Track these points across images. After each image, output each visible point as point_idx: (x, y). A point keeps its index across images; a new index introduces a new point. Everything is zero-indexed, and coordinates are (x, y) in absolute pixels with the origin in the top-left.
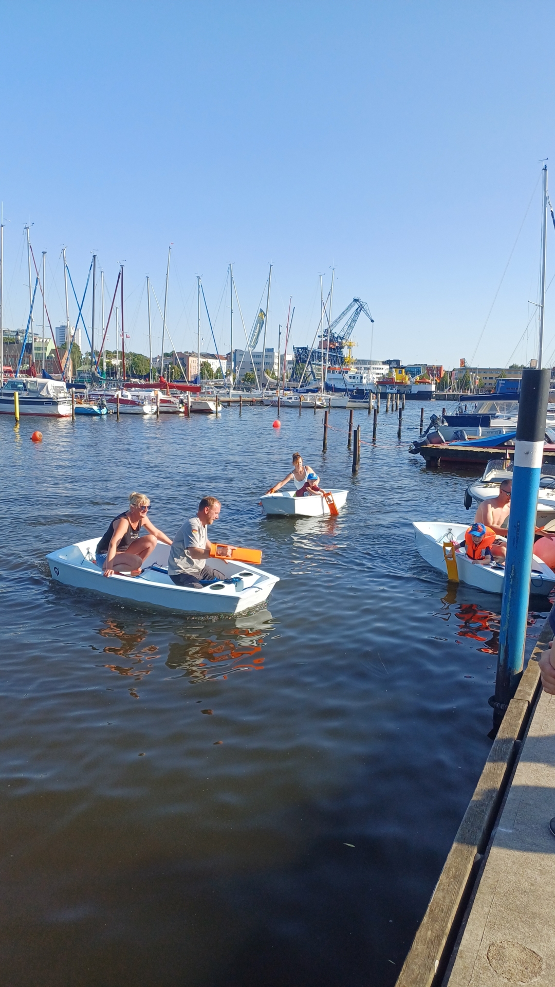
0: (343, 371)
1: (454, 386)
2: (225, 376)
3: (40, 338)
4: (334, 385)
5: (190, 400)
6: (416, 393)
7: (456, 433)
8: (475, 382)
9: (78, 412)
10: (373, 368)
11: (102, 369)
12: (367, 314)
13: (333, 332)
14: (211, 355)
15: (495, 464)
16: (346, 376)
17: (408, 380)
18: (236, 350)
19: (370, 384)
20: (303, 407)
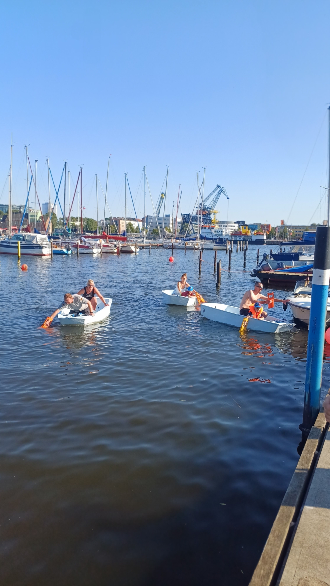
0: (211, 228)
1: (278, 236)
2: (141, 231)
3: (33, 210)
4: (206, 236)
5: (120, 245)
6: (254, 240)
7: (278, 264)
8: (290, 234)
9: (55, 253)
10: (229, 226)
11: (69, 227)
12: (225, 195)
13: (205, 205)
14: (133, 219)
15: (301, 283)
16: (213, 231)
17: (250, 233)
18: (148, 216)
19: (227, 235)
20: (187, 249)
